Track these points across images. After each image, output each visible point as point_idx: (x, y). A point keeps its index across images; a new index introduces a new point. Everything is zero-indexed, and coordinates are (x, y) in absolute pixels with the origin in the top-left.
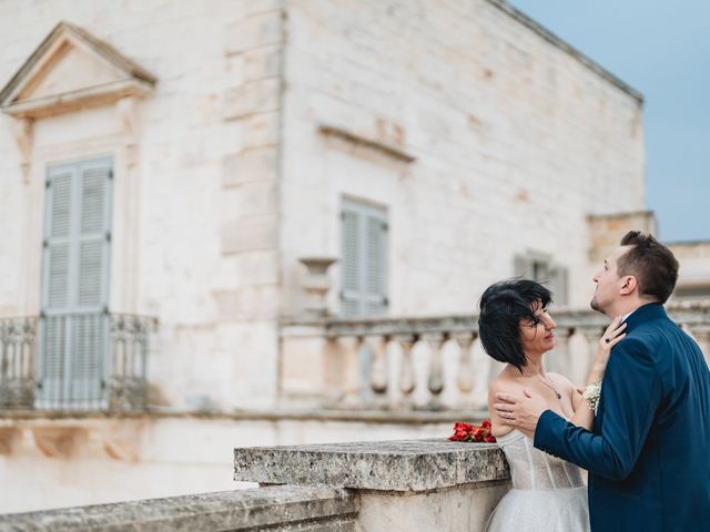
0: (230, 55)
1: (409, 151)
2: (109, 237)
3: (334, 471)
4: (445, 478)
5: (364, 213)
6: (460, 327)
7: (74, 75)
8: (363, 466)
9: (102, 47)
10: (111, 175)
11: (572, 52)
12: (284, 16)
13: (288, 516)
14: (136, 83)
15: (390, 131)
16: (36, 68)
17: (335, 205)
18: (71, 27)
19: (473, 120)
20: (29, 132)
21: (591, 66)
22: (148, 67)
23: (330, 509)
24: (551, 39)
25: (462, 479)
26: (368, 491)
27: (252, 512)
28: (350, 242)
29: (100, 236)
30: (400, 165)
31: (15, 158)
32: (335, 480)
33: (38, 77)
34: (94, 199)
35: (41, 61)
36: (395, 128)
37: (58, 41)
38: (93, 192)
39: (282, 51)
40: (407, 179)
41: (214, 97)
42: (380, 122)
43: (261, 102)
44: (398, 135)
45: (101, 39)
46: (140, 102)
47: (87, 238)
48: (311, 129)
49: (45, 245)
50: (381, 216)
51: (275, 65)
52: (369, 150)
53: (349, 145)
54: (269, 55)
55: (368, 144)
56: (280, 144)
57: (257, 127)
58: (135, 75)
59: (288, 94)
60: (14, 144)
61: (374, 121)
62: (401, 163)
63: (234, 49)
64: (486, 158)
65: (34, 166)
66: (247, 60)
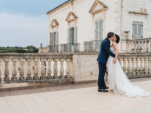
0: (116, 3)
1: (148, 13)
5: (138, 24)
10: (103, 21)
14: (104, 8)
15: (143, 10)
17: (132, 23)
20: (94, 16)
23: (70, 55)
29: (102, 30)
33: (94, 8)
34: (101, 25)
35: (94, 6)
36: (145, 10)
37: (96, 3)
38: (100, 24)
39: (122, 2)
40: (147, 18)
41: (114, 9)
42: (141, 10)
43: (119, 9)
44: (145, 11)
45: (101, 2)
46: (106, 11)
47: (100, 30)
48: (127, 12)
49: (96, 31)
50: (142, 24)
51: (121, 4)
52: (138, 14)
53: (134, 14)
54: (120, 3)
55: (138, 13)
56: (121, 16)
57: (119, 13)
58: (104, 7)
59: (123, 8)
60: (92, 18)
61: (140, 10)
62: (146, 16)
63: (116, 2)
65: (94, 20)
66: (118, 4)
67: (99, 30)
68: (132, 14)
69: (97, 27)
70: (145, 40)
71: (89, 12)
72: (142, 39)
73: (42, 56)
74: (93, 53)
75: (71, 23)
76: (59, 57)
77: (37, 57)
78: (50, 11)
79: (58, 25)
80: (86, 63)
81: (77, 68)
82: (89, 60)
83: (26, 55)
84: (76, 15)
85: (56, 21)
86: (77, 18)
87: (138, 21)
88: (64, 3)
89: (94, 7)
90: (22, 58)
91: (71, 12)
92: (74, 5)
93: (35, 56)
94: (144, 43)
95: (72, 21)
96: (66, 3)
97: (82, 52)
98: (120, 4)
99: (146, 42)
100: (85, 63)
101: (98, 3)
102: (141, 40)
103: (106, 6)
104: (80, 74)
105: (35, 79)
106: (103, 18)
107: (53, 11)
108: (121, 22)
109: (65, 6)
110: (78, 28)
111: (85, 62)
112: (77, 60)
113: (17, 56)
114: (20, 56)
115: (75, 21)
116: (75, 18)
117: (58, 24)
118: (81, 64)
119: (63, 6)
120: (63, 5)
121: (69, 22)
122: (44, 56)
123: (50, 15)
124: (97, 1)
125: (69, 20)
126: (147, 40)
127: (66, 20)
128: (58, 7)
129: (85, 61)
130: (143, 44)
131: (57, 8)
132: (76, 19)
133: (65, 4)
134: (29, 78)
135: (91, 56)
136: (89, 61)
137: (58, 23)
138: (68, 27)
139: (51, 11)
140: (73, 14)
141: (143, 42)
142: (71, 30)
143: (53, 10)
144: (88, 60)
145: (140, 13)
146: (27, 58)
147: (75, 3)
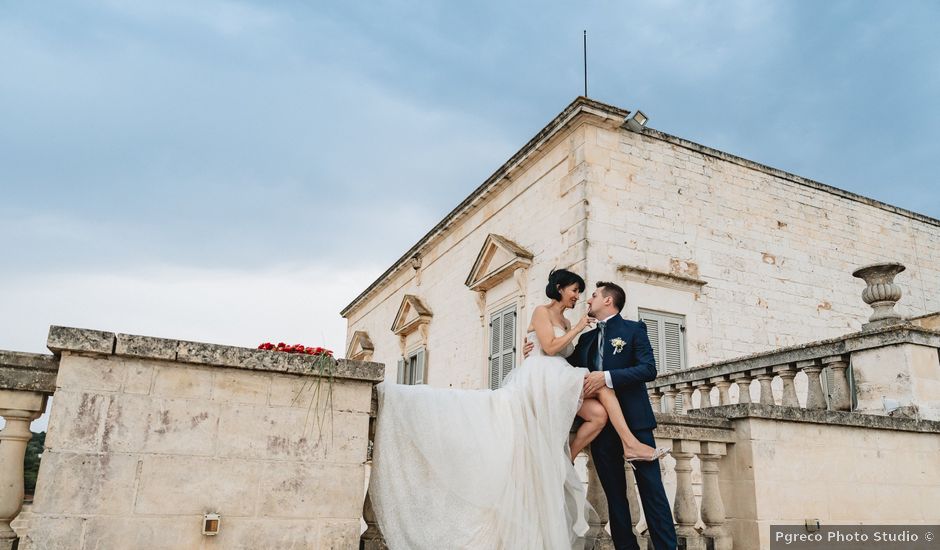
0: (563, 233)
1: (703, 279)
2: (515, 349)
5: (662, 320)
6: (680, 380)
9: (504, 243)
10: (515, 314)
12: (587, 203)
14: (520, 259)
15: (683, 267)
16: (482, 262)
18: (493, 236)
19: (765, 255)
20: (483, 298)
24: (845, 195)
29: (511, 350)
31: (478, 313)
33: (483, 266)
34: (509, 329)
35: (483, 258)
36: (689, 265)
37: (490, 245)
38: (508, 326)
39: (585, 225)
40: (702, 298)
42: (674, 262)
43: (576, 256)
44: (692, 270)
45: (510, 240)
46: (526, 271)
47: (506, 352)
49: (490, 359)
50: (680, 322)
51: (582, 233)
52: (661, 279)
53: (643, 277)
54: (579, 228)
55: (659, 275)
58: (518, 255)
59: (590, 249)
60: (477, 307)
61: (668, 262)
62: (694, 287)
63: (564, 229)
64: (783, 281)
65: (486, 316)
66: (570, 234)
67: (500, 354)
68: (633, 275)
69: (496, 339)
70: (692, 376)
71: (467, 283)
72: (677, 374)
74: (241, 359)
75: (410, 339)
78: (351, 306)
79: (369, 352)
80: (169, 436)
81: (67, 472)
82: (205, 416)
84: (425, 306)
85: (366, 336)
86: (429, 315)
87: (662, 309)
88: (391, 269)
89: (485, 261)
91: (409, 296)
92: (422, 268)
94: (691, 394)
95: (414, 327)
96: (396, 265)
97: (131, 338)
98: (579, 231)
99: (700, 383)
100: (161, 432)
101: (497, 244)
102: (673, 380)
103: (529, 250)
104: (93, 531)
106: (518, 299)
107: (361, 304)
109: (394, 277)
110: (430, 356)
111: (159, 425)
112: (83, 405)
115: (420, 326)
116: (421, 314)
117: (373, 349)
118: (113, 437)
119: (388, 279)
120: (389, 276)
121: (403, 334)
123: (351, 319)
124: (495, 235)
125: (404, 323)
126: (703, 375)
127: (393, 329)
129: (165, 421)
130: (686, 397)
131: (370, 288)
132: (425, 318)
133: (395, 270)
135: (222, 386)
136: (204, 423)
137: (371, 344)
138: (401, 353)
139: (354, 302)
140: (417, 302)
141: (685, 385)
142: (409, 366)
143: (358, 298)
144: (197, 411)
145: (667, 272)
147: (426, 261)
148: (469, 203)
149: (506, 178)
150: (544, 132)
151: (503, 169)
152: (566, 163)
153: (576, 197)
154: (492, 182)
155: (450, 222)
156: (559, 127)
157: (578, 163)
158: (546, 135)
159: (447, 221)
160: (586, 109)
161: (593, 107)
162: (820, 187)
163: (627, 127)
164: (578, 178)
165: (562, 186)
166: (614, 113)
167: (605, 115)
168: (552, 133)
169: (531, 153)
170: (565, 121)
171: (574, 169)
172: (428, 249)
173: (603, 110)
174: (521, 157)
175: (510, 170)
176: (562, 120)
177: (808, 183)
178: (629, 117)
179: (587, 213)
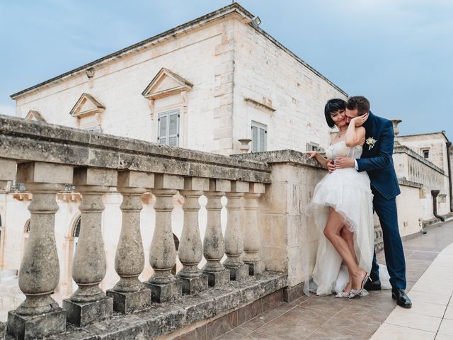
0: (216, 76)
1: (274, 108)
2: (178, 136)
3: (263, 158)
4: (300, 160)
5: (259, 127)
7: (167, 84)
8: (273, 155)
9: (175, 75)
10: (179, 116)
11: (325, 79)
12: (234, 62)
13: (250, 166)
14: (186, 86)
15: (267, 101)
16: (155, 83)
17: (250, 124)
18: (166, 69)
19: (293, 99)
20: (153, 103)
21: (331, 84)
22: (190, 81)
23: (263, 168)
24: (318, 74)
25: (305, 163)
26: (274, 163)
27: (239, 162)
28: (255, 135)
29: (176, 135)
30: (271, 112)
31: (149, 112)
32: (263, 161)
33: (156, 86)
34: (173, 124)
35: (157, 81)
36: (269, 101)
37: (162, 74)
38: (173, 121)
39: (233, 74)
40: (273, 117)
41: (211, 90)
42: (264, 98)
43: (227, 90)
44: (270, 103)
45: (175, 73)
46: (188, 94)
47: (172, 136)
48: (242, 99)
49: (158, 138)
50: (265, 129)
51: (231, 79)
52: (261, 107)
53: (254, 105)
54: (228, 76)
55: (260, 105)
56: (232, 104)
57: (225, 98)
58: (185, 84)
60: (148, 108)
61: (262, 97)
63: (217, 74)
64: (298, 112)
65: (155, 114)
66: (222, 77)
67: (167, 136)
68: (251, 103)
69: (163, 128)
73: (170, 157)
75: (84, 121)
76: (233, 172)
77: (145, 163)
78: (22, 92)
83: (84, 141)
84: (99, 102)
85: (39, 115)
86: (103, 108)
87: (260, 122)
88: (67, 74)
89: (157, 83)
90: (52, 159)
91: (86, 94)
92: (94, 78)
93: (134, 152)
95: (89, 114)
96: (71, 72)
98: (228, 78)
101: (168, 74)
105: (131, 305)
106: (181, 108)
107: (32, 93)
108: (232, 118)
109: (67, 79)
112: (294, 190)
113: (18, 135)
114: (36, 138)
115: (97, 114)
116: (97, 107)
118: (301, 205)
119: (62, 81)
120: (63, 78)
121: (79, 118)
122: (177, 159)
123: (21, 101)
125: (81, 111)
128: (49, 81)
131: (44, 84)
132: (101, 109)
133: (70, 75)
134: (94, 311)
137: (43, 120)
139: (26, 90)
140: (93, 99)
143: (30, 89)
145: (262, 103)
146: (87, 162)
147: (97, 74)
148: (142, 45)
149: (174, 36)
150: (208, 16)
151: (173, 31)
152: (220, 37)
153: (228, 57)
154: (163, 36)
155: (124, 53)
156: (218, 16)
157: (228, 39)
158: (208, 18)
159: (122, 52)
160: (238, 10)
161: (240, 10)
162: (311, 69)
163: (251, 25)
164: (229, 47)
165: (216, 49)
166: (248, 16)
167: (244, 16)
168: (213, 18)
169: (195, 26)
170: (223, 14)
171: (225, 42)
172: (101, 67)
173: (244, 12)
174: (187, 26)
175: (177, 32)
176: (221, 12)
177: (307, 66)
178: (254, 19)
179: (234, 68)
